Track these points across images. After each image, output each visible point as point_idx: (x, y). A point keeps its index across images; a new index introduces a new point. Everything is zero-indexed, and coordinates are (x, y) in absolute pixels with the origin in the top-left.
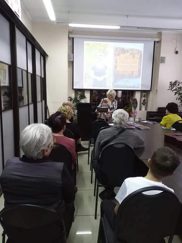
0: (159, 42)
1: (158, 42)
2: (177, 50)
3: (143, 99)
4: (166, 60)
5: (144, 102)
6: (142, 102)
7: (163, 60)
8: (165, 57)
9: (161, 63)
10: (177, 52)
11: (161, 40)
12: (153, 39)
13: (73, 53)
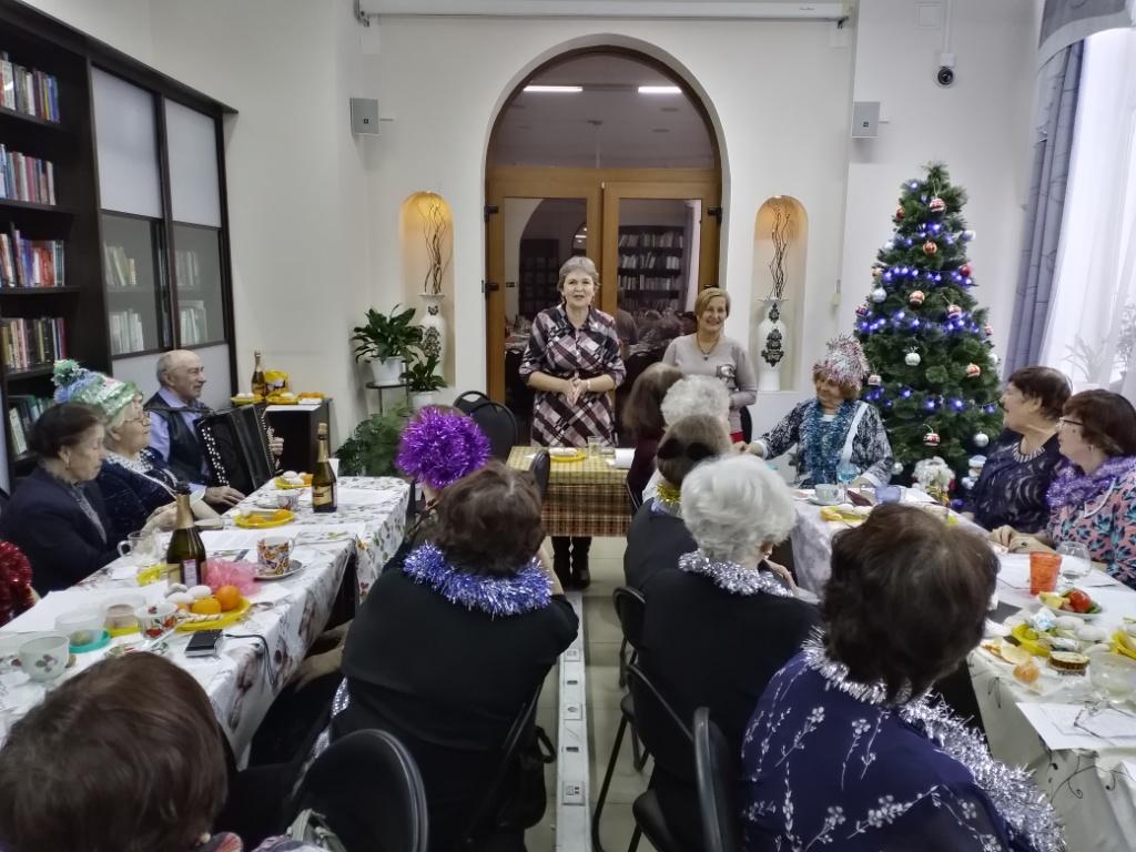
1: (841, 22)
2: (947, 62)
3: (767, 327)
4: (880, 118)
5: (775, 344)
6: (763, 346)
7: (864, 121)
9: (855, 134)
10: (945, 77)
11: (855, 11)
12: (811, 6)
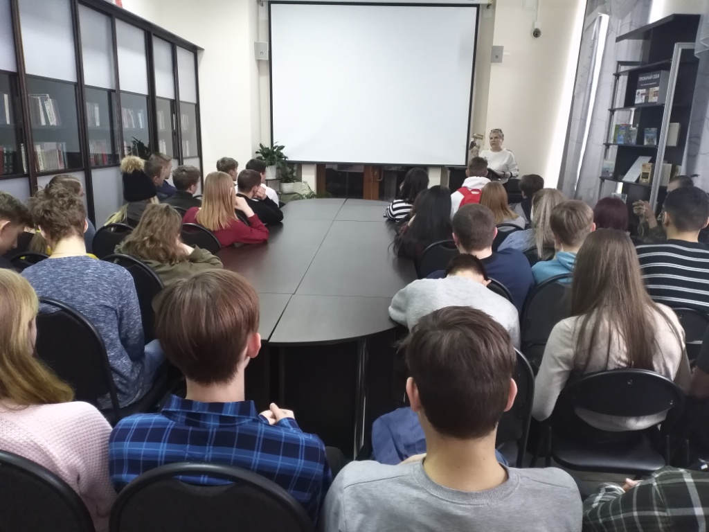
0: (489, 8)
2: (538, 26)
4: (504, 53)
7: (497, 55)
8: (502, 47)
9: (493, 61)
10: (536, 34)
11: (494, 1)
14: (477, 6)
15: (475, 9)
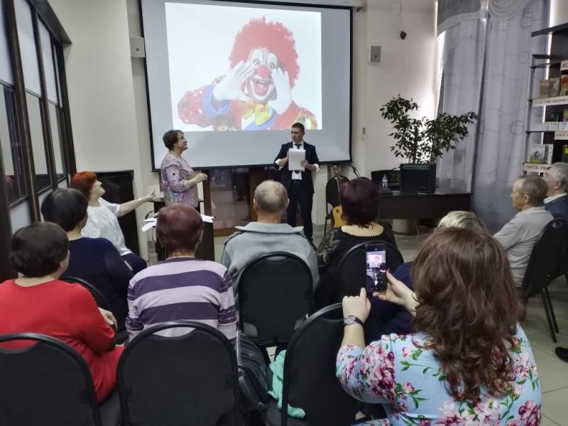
0: (360, 11)
1: (358, 9)
4: (382, 54)
7: (376, 55)
8: (379, 48)
9: (372, 61)
10: (403, 35)
11: (365, 4)
13: (143, 36)
14: (350, 8)
15: (348, 11)
